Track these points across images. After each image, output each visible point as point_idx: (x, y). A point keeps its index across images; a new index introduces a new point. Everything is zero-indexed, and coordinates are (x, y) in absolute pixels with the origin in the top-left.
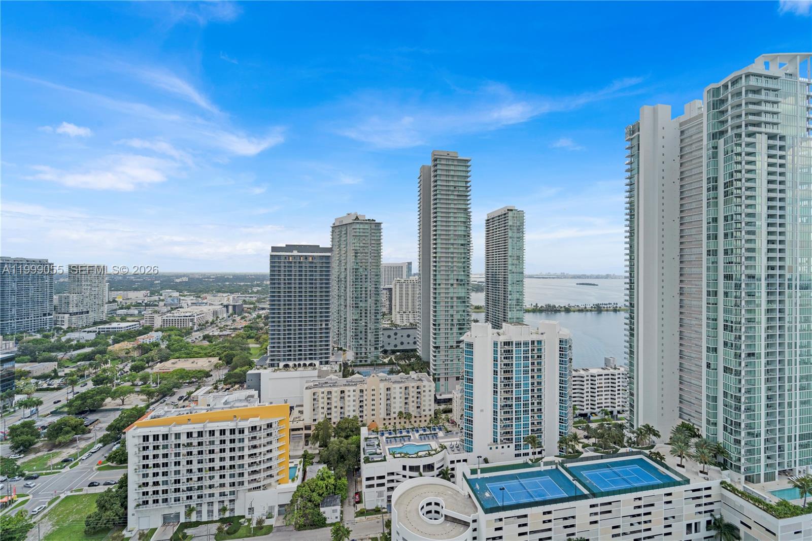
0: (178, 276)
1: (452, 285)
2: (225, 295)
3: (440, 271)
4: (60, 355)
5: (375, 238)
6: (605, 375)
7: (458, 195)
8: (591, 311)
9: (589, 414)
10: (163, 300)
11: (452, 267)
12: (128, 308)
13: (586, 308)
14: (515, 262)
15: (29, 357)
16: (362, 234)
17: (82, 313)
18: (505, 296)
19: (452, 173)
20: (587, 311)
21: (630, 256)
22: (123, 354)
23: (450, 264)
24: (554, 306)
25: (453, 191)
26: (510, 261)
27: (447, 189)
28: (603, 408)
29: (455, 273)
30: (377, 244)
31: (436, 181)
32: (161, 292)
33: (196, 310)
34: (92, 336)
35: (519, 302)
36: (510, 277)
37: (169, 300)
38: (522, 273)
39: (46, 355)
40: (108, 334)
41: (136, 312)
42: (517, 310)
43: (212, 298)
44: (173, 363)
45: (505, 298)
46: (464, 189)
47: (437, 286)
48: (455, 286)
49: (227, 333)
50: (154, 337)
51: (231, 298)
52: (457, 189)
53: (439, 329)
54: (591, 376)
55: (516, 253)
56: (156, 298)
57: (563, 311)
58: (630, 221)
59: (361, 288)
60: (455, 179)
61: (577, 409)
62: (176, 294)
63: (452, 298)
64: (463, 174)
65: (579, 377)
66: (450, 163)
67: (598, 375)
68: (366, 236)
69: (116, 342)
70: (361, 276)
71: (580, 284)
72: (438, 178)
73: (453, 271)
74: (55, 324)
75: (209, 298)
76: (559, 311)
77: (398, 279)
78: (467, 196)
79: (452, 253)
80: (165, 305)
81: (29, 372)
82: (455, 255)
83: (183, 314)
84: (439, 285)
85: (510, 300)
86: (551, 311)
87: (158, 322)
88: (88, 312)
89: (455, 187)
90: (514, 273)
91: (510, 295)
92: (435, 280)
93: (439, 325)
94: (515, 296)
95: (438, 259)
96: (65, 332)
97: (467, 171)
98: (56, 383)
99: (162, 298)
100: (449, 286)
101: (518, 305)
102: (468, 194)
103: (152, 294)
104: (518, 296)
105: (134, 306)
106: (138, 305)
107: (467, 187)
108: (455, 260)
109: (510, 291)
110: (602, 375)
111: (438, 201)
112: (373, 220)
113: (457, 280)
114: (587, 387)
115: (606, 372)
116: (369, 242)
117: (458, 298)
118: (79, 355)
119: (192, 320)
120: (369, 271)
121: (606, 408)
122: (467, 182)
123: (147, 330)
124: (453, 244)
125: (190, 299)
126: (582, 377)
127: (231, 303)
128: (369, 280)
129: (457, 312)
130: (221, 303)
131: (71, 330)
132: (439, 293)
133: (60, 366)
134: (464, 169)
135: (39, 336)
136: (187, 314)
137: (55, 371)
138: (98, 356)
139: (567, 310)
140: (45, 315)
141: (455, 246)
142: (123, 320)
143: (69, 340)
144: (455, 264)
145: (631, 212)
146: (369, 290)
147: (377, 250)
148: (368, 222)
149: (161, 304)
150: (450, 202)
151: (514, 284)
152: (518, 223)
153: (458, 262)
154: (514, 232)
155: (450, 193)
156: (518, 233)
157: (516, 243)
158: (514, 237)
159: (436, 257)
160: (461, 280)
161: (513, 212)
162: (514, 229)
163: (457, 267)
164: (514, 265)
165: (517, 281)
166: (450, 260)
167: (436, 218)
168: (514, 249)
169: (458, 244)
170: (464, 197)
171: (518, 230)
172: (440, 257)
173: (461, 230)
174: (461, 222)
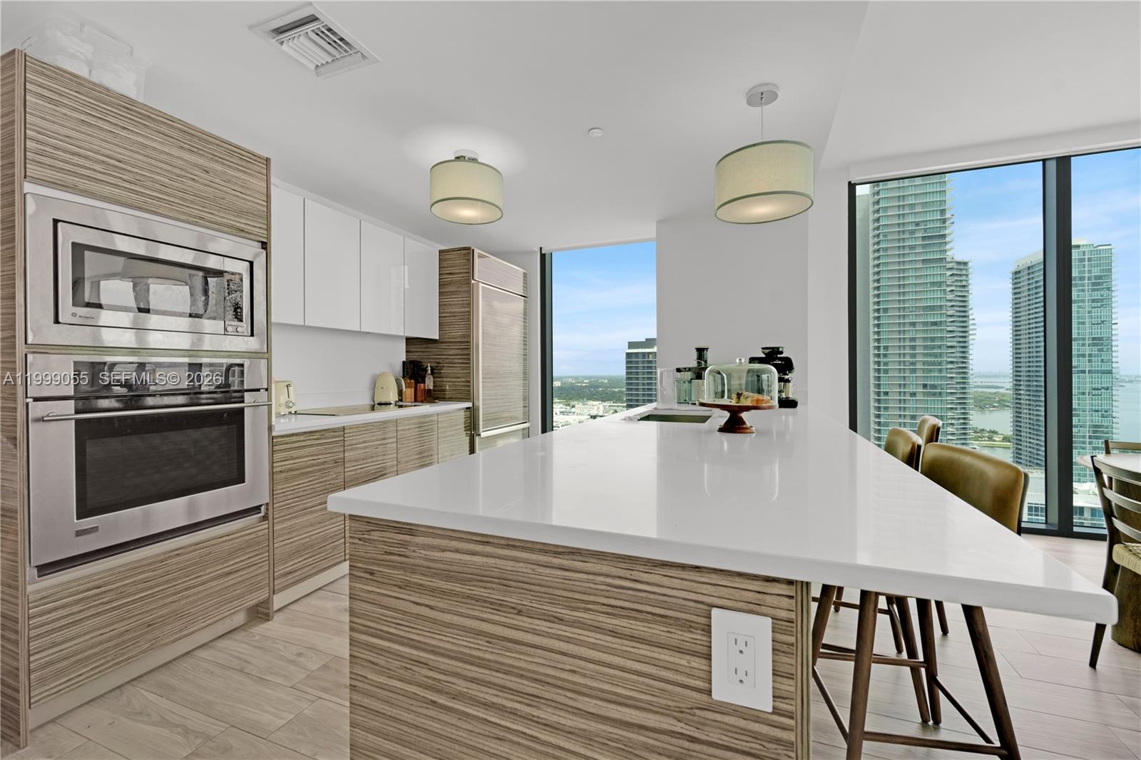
1: (913, 394)
3: (886, 371)
7: (924, 238)
19: (911, 201)
23: (908, 359)
25: (912, 232)
27: (901, 229)
29: (919, 373)
31: (878, 220)
38: (1110, 372)
46: (937, 224)
48: (919, 396)
52: (922, 226)
55: (1090, 331)
60: (919, 209)
64: (937, 198)
78: (944, 236)
79: (913, 339)
82: (919, 343)
84: (886, 393)
89: (917, 224)
90: (1084, 372)
92: (878, 386)
94: (1091, 419)
95: (882, 352)
97: (944, 191)
100: (908, 397)
102: (947, 232)
104: (1097, 419)
107: (944, 221)
108: (919, 351)
113: (925, 386)
122: (943, 211)
124: (913, 324)
141: (919, 327)
144: (919, 358)
150: (907, 251)
151: (1084, 393)
152: (1096, 272)
153: (926, 355)
154: (1083, 291)
155: (907, 236)
156: (1097, 290)
157: (1089, 312)
158: (1083, 301)
159: (878, 348)
160: (933, 387)
161: (1081, 249)
162: (1083, 285)
163: (924, 363)
164: (1084, 356)
165: (1094, 389)
166: (908, 351)
167: (878, 281)
168: (1084, 323)
169: (925, 324)
170: (938, 239)
171: (1094, 284)
172: (886, 348)
173: (933, 297)
174: (933, 284)
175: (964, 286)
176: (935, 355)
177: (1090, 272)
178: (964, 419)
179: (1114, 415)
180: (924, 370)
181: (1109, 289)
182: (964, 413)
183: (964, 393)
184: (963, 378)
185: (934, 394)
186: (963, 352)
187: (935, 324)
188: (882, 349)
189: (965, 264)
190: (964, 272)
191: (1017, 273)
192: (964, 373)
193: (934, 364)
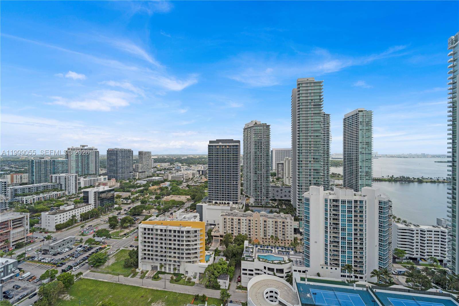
1: (310, 161)
3: (301, 153)
4: (133, 190)
5: (266, 134)
6: (435, 231)
7: (314, 105)
8: (443, 182)
9: (418, 259)
10: (174, 167)
11: (310, 150)
12: (161, 171)
13: (438, 180)
14: (364, 146)
15: (122, 190)
16: (258, 132)
17: (143, 172)
18: (356, 170)
19: (310, 91)
20: (440, 182)
21: (453, 140)
22: (153, 191)
23: (308, 148)
24: (409, 178)
25: (310, 103)
26: (360, 146)
27: (307, 101)
28: (433, 256)
29: (312, 154)
30: (268, 138)
31: (299, 98)
32: (174, 163)
33: (186, 172)
34: (145, 182)
35: (368, 174)
36: (360, 156)
37: (176, 167)
38: (371, 154)
39: (128, 189)
40: (151, 182)
41: (163, 172)
42: (366, 179)
44: (171, 197)
45: (357, 171)
46: (318, 101)
47: (300, 162)
48: (312, 162)
49: (197, 184)
50: (167, 184)
51: (202, 167)
52: (313, 101)
53: (302, 189)
54: (421, 231)
55: (365, 140)
56: (172, 166)
57: (416, 181)
58: (453, 112)
59: (258, 163)
60: (312, 95)
61: (406, 254)
62: (180, 165)
63: (310, 170)
64: (318, 91)
65: (409, 230)
66: (309, 85)
67: (428, 231)
68: (261, 133)
69: (153, 185)
70: (258, 156)
71: (438, 162)
72: (300, 96)
73: (310, 153)
74: (134, 177)
75: (193, 166)
76: (413, 182)
77: (287, 158)
78: (320, 105)
79: (310, 142)
80: (175, 170)
81: (121, 196)
82: (312, 143)
83: (179, 174)
84: (301, 161)
85: (361, 172)
86: (405, 181)
87: (170, 178)
88: (145, 172)
89: (312, 100)
90: (363, 154)
91: (360, 168)
92: (299, 158)
93: (301, 186)
94: (365, 169)
95: (300, 146)
96: (137, 180)
97: (321, 89)
98: (130, 201)
99: (174, 166)
100: (308, 162)
101: (367, 176)
102: (321, 103)
103: (171, 164)
104: (367, 170)
105: (163, 170)
106: (165, 169)
107: (321, 99)
108: (312, 146)
109: (361, 166)
110: (432, 231)
111: (300, 110)
112: (265, 124)
113: (314, 158)
114: (416, 238)
115: (437, 229)
116: (262, 136)
117: (314, 170)
118: (139, 190)
119: (183, 177)
120: (263, 153)
121: (435, 257)
122: (320, 96)
123: (165, 180)
124: (310, 136)
125: (185, 167)
126: (413, 231)
127: (202, 169)
128: (263, 158)
129: (314, 178)
131: (139, 179)
132: (301, 167)
133: (132, 194)
134: (318, 88)
135: (128, 181)
136: (181, 174)
137: (129, 196)
138: (145, 191)
139: (420, 181)
140: (130, 172)
141: (312, 137)
142: (158, 176)
143: (137, 184)
144: (312, 148)
145: (453, 105)
146: (263, 164)
147: (268, 141)
148: (262, 125)
149: (174, 169)
150: (308, 110)
151: (363, 161)
152: (367, 120)
153: (314, 147)
154: (363, 126)
155: (308, 104)
156: (367, 126)
157: (365, 133)
158: (363, 130)
159: (299, 144)
160: (317, 159)
161: (363, 112)
162: (364, 124)
163: (314, 150)
164: (363, 148)
165: (366, 159)
166: (308, 146)
167: (299, 120)
168: (364, 137)
169: (314, 136)
170: (318, 106)
171: (367, 124)
172: (302, 144)
173: (317, 127)
174: (317, 122)
175: (328, 123)
176: (317, 147)
177: (365, 119)
178: (328, 170)
179: (372, 168)
180: (313, 153)
181: (371, 126)
182: (328, 168)
183: (328, 161)
184: (328, 156)
185: (317, 162)
186: (328, 146)
187: (317, 136)
188: (300, 145)
189: (329, 115)
190: (328, 118)
191: (345, 119)
192: (328, 154)
193: (317, 150)
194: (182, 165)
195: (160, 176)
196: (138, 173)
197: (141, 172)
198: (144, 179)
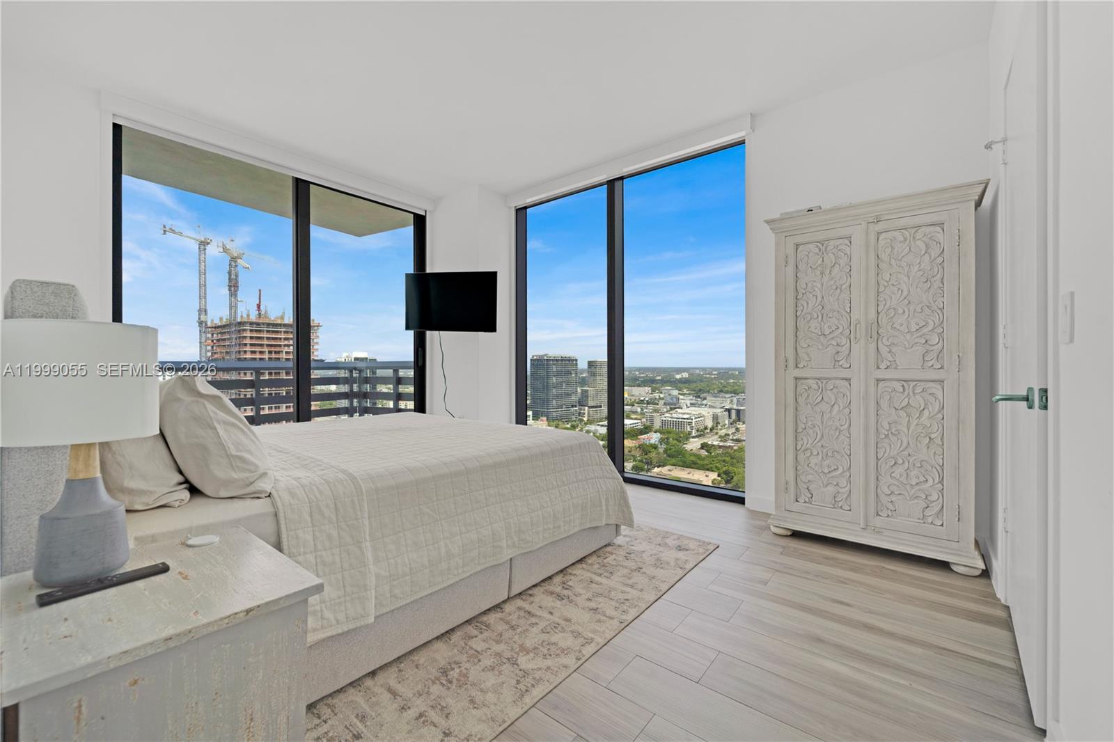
0: (679, 370)
2: (728, 396)
10: (663, 399)
17: (597, 407)
32: (661, 389)
33: (695, 411)
37: (669, 400)
41: (639, 410)
43: (713, 399)
44: (670, 470)
49: (729, 444)
50: (654, 438)
51: (735, 400)
56: (656, 395)
62: (675, 392)
75: (710, 400)
80: (665, 404)
83: (681, 416)
87: (657, 425)
96: (586, 424)
99: (662, 396)
103: (653, 391)
105: (638, 403)
119: (690, 424)
123: (647, 430)
125: (689, 399)
127: (735, 407)
130: (723, 405)
136: (685, 416)
140: (572, 406)
142: (628, 417)
149: (662, 402)
194: (679, 394)
195: (633, 416)
196: (586, 408)
197: (593, 407)
198: (600, 423)
